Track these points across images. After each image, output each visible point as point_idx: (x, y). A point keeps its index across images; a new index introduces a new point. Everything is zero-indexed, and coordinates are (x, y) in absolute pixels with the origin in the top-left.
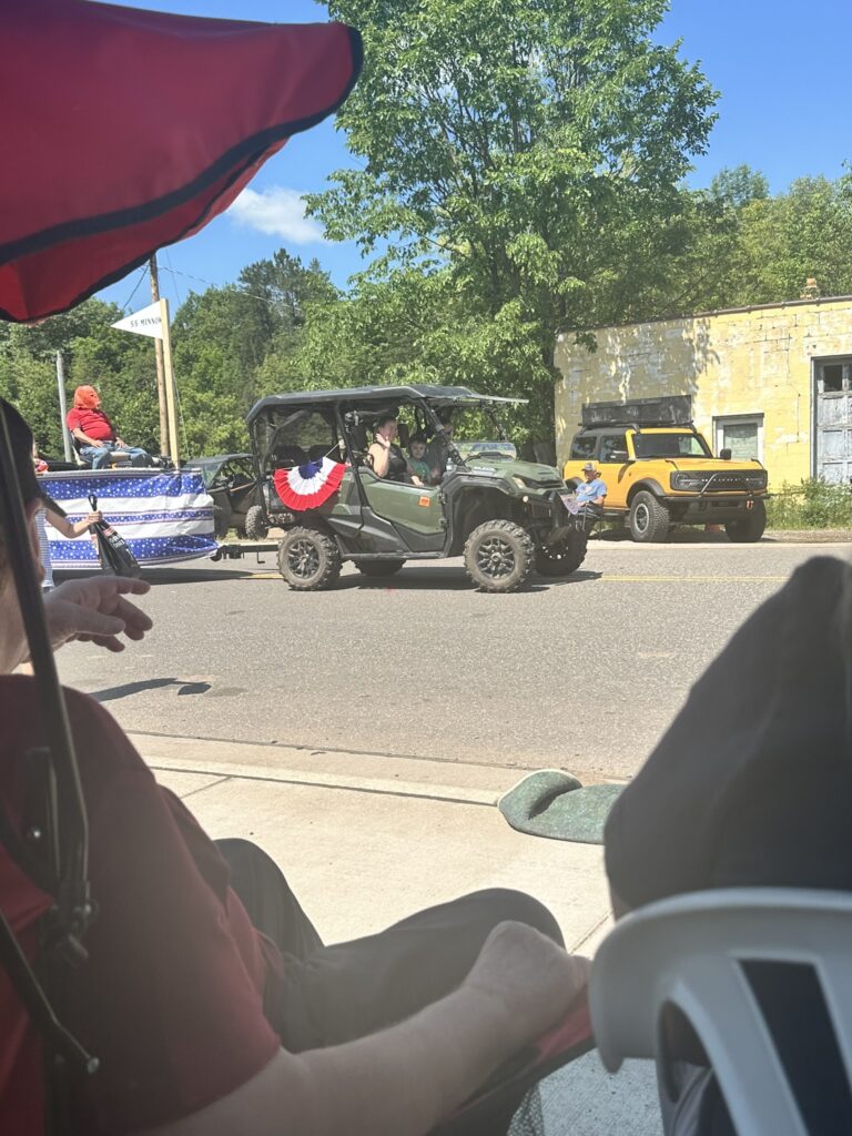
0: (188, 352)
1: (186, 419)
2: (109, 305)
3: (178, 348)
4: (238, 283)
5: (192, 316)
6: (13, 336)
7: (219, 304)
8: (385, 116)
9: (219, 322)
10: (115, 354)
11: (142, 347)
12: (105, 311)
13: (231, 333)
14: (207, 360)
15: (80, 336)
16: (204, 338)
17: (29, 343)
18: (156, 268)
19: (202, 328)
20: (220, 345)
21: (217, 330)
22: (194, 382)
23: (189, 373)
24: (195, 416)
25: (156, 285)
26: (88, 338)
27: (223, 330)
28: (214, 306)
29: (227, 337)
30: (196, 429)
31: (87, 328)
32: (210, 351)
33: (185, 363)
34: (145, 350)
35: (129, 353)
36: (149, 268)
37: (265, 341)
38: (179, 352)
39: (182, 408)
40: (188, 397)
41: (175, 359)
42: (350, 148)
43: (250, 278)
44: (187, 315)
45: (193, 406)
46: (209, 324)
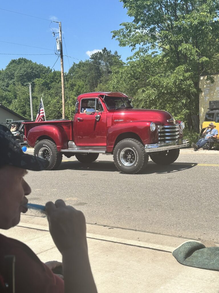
0: (72, 83)
1: (71, 106)
2: (47, 67)
3: (69, 81)
4: (90, 60)
5: (74, 71)
6: (15, 78)
7: (83, 67)
8: (140, 3)
9: (83, 73)
10: (49, 84)
11: (57, 81)
12: (45, 69)
13: (87, 77)
14: (79, 86)
15: (37, 78)
16: (78, 78)
17: (21, 80)
18: (63, 55)
19: (77, 75)
20: (83, 81)
21: (82, 75)
22: (74, 93)
23: (73, 90)
25: (62, 61)
26: (40, 79)
27: (84, 75)
28: (82, 68)
31: (39, 75)
32: (80, 83)
33: (71, 87)
34: (58, 83)
35: (53, 83)
36: (60, 56)
37: (98, 79)
38: (70, 83)
39: (70, 102)
40: (72, 98)
41: (69, 85)
42: (128, 14)
43: (94, 58)
44: (72, 70)
45: (74, 101)
46: (80, 74)
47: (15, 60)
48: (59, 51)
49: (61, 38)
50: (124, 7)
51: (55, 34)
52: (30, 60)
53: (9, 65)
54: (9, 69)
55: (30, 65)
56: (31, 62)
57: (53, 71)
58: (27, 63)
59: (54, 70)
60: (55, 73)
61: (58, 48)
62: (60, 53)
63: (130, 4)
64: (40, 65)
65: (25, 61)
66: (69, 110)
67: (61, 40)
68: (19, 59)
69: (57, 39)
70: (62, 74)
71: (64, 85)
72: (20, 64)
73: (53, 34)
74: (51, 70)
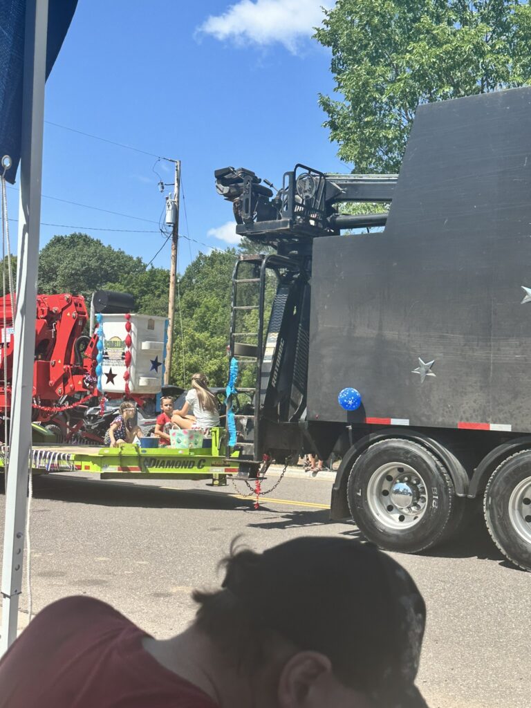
0: (192, 299)
1: (186, 352)
2: (135, 259)
3: (185, 295)
4: (237, 248)
5: (199, 272)
6: (59, 278)
7: (221, 263)
8: (370, 133)
9: (219, 277)
10: (136, 297)
11: (157, 293)
12: (131, 264)
13: (228, 287)
14: (207, 307)
15: (111, 282)
16: (206, 289)
17: (70, 285)
18: (177, 236)
19: (206, 281)
20: (218, 295)
21: (217, 283)
22: (194, 323)
23: (191, 317)
24: (192, 351)
25: (176, 249)
26: (117, 284)
27: (222, 284)
28: (217, 265)
29: (224, 289)
30: (192, 362)
31: (116, 275)
32: (210, 300)
33: (189, 307)
34: (159, 296)
35: (147, 297)
36: (172, 236)
37: (254, 295)
38: (185, 299)
39: (183, 344)
40: (188, 335)
41: (181, 304)
42: (341, 156)
43: (248, 245)
44: (195, 268)
45: (191, 343)
46: (211, 278)
47: (62, 237)
48: (170, 226)
49: (178, 197)
50: (332, 140)
51: (165, 186)
52: (97, 240)
53: (48, 248)
54: (47, 257)
55: (95, 252)
56: (99, 243)
57: (148, 269)
58: (89, 246)
59: (153, 267)
60: (153, 273)
61: (169, 218)
62: (171, 229)
63: (346, 134)
64: (118, 252)
65: (87, 241)
66: (179, 364)
67: (178, 202)
68: (73, 236)
69: (167, 198)
70: (172, 279)
71: (175, 301)
72: (74, 246)
73: (160, 186)
74: (145, 266)
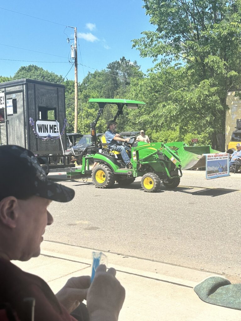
0: (86, 94)
1: (84, 119)
2: (59, 76)
3: (83, 92)
4: (106, 69)
5: (89, 81)
7: (99, 77)
8: (164, 10)
9: (98, 83)
11: (70, 92)
12: (57, 78)
13: (103, 87)
16: (93, 89)
18: (77, 64)
19: (92, 85)
20: (98, 92)
21: (98, 86)
22: (88, 105)
23: (86, 102)
24: (87, 118)
25: (77, 70)
27: (100, 86)
28: (97, 78)
29: (101, 89)
30: (87, 123)
33: (85, 98)
34: (71, 93)
36: (74, 64)
37: (115, 91)
38: (83, 94)
39: (83, 115)
40: (85, 111)
41: (82, 96)
42: (151, 22)
43: (111, 67)
44: (87, 80)
45: (87, 114)
46: (95, 84)
47: (25, 67)
48: (73, 59)
49: (76, 45)
50: (147, 14)
51: (70, 40)
52: (41, 68)
53: (18, 72)
54: (18, 77)
55: (40, 73)
56: (42, 69)
57: (65, 80)
58: (37, 71)
59: (67, 80)
60: (68, 82)
61: (73, 55)
62: (74, 61)
63: (153, 11)
64: (51, 73)
65: (36, 68)
66: (82, 124)
67: (76, 47)
68: (30, 66)
69: (71, 46)
70: (76, 84)
71: (78, 95)
72: (30, 71)
73: (68, 40)
74: (64, 79)
